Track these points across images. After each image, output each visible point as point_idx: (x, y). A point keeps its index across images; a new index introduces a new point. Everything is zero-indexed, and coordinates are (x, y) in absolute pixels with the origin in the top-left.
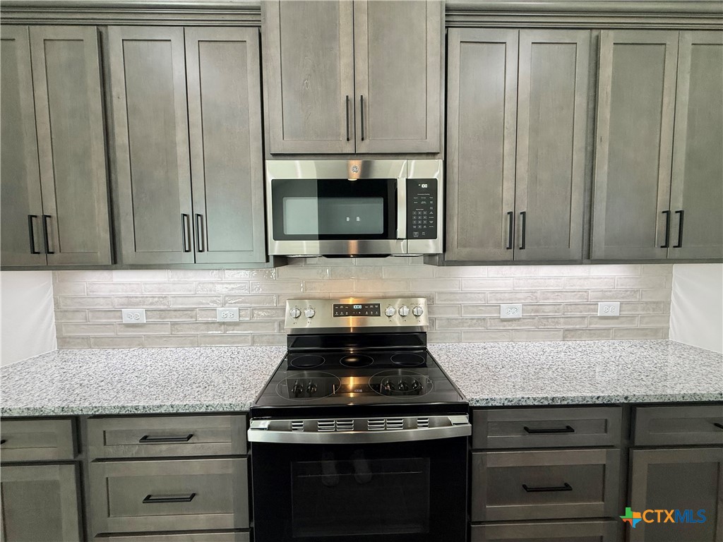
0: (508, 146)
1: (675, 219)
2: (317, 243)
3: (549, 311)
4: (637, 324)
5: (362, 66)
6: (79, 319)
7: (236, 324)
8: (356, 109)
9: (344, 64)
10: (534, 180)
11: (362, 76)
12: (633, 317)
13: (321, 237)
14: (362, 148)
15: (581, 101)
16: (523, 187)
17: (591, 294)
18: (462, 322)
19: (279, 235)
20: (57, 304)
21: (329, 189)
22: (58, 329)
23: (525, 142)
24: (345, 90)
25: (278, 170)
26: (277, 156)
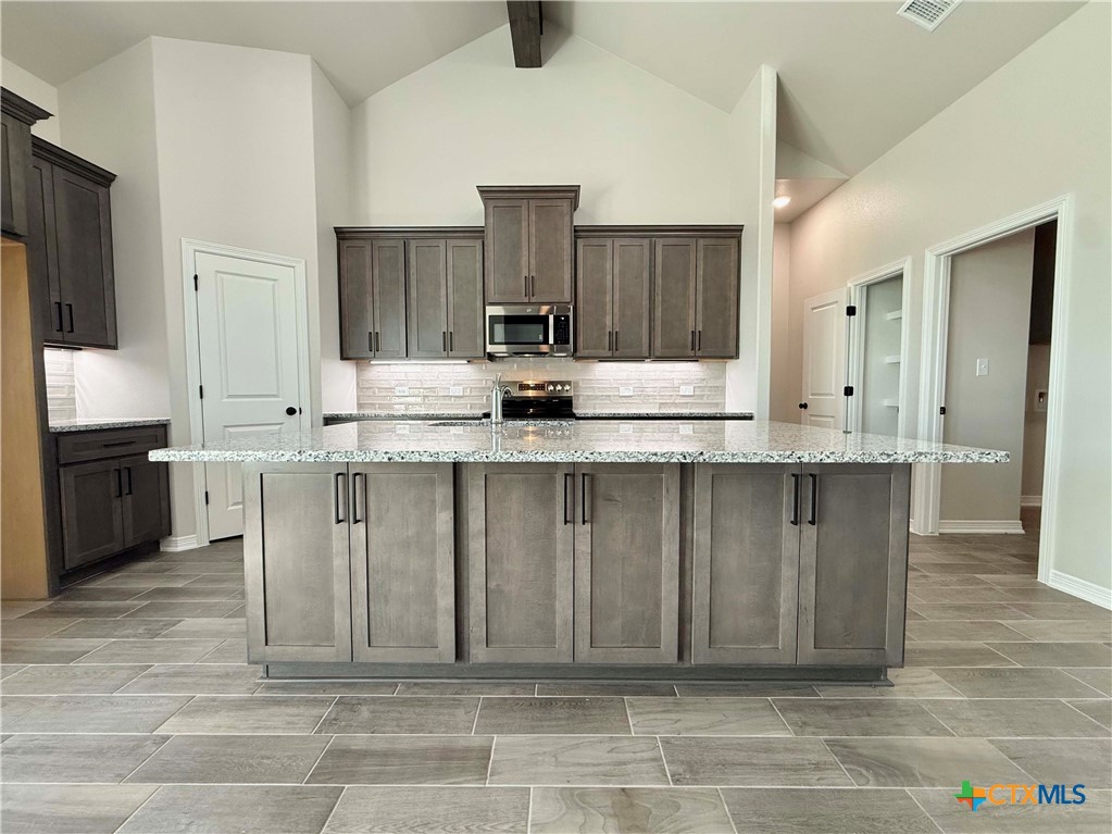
0: (608, 298)
1: (697, 334)
2: (504, 346)
3: (649, 391)
4: (705, 400)
5: (533, 261)
6: (370, 393)
7: (461, 397)
8: (530, 282)
9: (524, 259)
10: (623, 315)
11: (533, 266)
12: (703, 396)
13: (506, 343)
14: (533, 300)
15: (646, 275)
16: (617, 318)
17: (676, 381)
18: (597, 397)
19: (492, 343)
20: (358, 384)
21: (508, 320)
22: (358, 399)
23: (617, 297)
24: (525, 273)
25: (492, 311)
26: (491, 304)
